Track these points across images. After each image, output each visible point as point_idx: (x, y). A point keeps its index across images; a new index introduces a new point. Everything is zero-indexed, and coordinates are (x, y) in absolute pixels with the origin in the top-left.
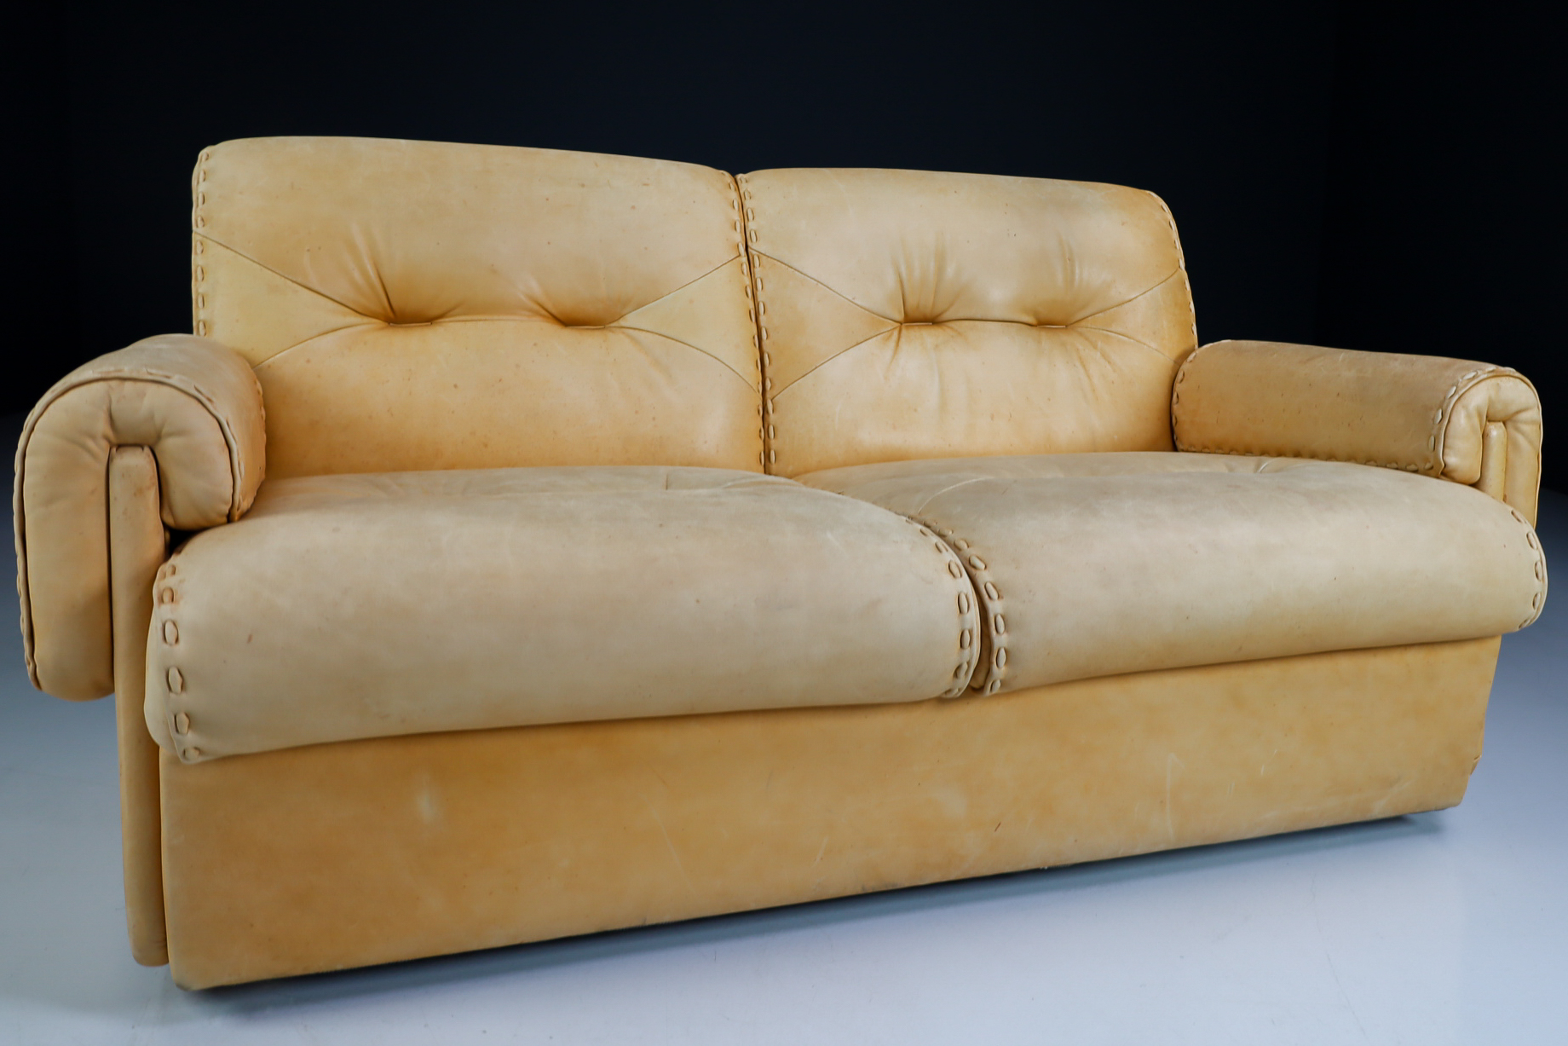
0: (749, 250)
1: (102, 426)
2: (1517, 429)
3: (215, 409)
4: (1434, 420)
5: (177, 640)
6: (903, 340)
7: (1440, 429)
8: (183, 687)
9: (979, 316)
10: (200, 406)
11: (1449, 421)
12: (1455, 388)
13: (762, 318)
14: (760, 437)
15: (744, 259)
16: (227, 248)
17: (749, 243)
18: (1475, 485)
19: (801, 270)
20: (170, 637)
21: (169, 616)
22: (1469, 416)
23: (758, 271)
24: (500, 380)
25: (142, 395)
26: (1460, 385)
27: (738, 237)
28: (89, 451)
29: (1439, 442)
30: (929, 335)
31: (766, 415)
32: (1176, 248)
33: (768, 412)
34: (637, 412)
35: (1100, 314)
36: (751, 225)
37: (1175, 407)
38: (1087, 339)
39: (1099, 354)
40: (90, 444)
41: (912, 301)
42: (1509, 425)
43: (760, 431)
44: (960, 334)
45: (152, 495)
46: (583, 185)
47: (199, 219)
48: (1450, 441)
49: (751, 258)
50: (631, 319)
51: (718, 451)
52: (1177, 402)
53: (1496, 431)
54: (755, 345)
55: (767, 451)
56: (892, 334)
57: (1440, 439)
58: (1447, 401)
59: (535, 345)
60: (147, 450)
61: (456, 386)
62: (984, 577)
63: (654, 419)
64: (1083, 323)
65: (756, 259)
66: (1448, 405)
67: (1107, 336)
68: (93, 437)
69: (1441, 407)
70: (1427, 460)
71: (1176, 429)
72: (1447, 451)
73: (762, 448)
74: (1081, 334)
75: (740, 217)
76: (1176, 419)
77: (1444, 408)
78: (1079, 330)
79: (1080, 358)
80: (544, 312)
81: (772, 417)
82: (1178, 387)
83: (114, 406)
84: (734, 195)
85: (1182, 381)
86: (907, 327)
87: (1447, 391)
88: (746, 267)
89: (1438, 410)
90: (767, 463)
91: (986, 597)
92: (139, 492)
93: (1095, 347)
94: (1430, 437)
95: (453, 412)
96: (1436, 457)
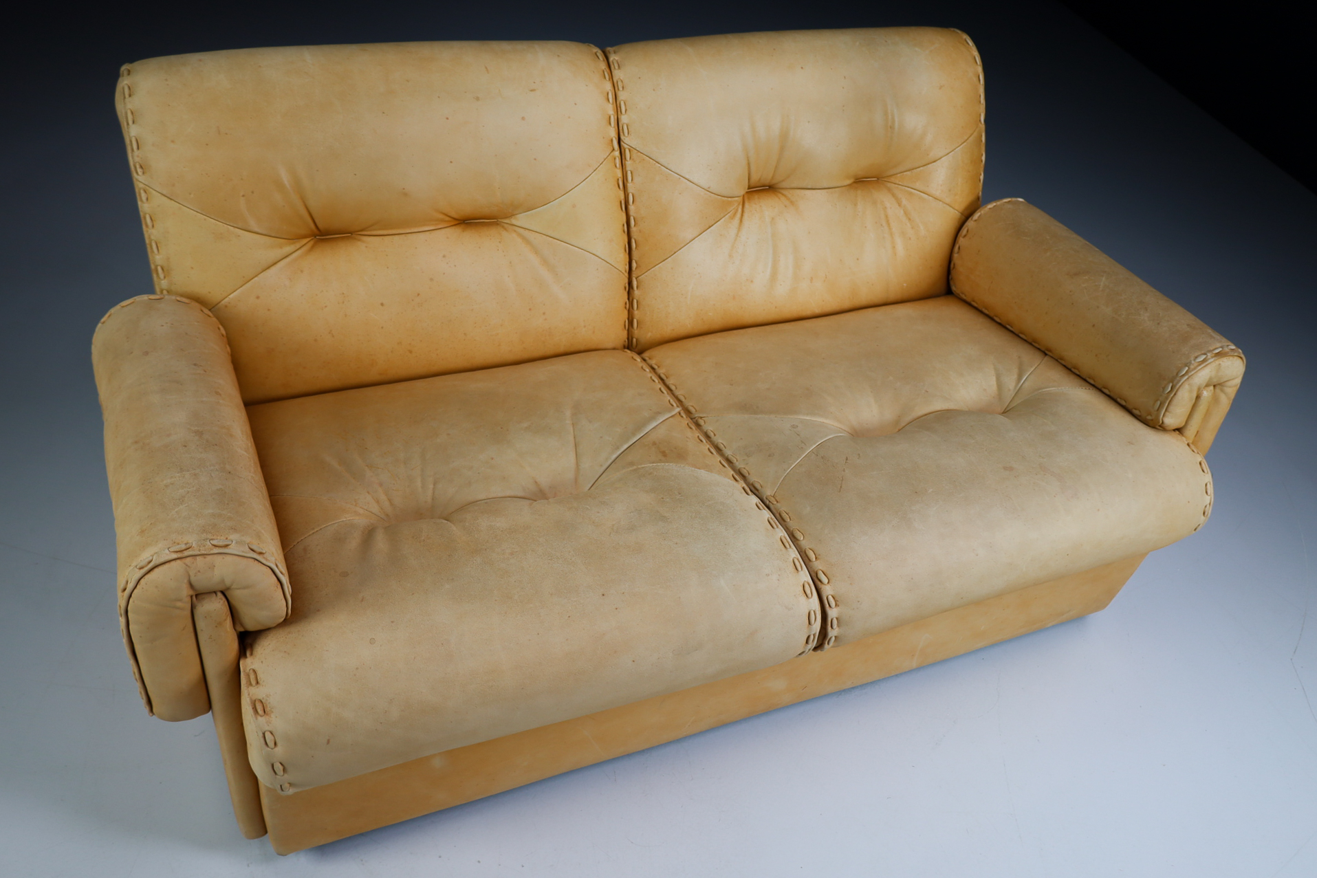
0: (622, 143)
1: (186, 592)
2: (1222, 391)
3: (267, 560)
4: (1164, 388)
5: (275, 744)
6: (746, 215)
7: (1167, 398)
8: (284, 770)
9: (809, 187)
10: (256, 562)
11: (1175, 394)
12: (1187, 368)
13: (632, 208)
14: (626, 308)
15: (617, 153)
16: (171, 199)
17: (622, 137)
18: (1179, 430)
19: (666, 165)
20: (271, 744)
21: (267, 728)
22: (1191, 391)
23: (628, 163)
24: (418, 295)
25: (212, 567)
26: (1192, 367)
27: (612, 133)
28: (178, 608)
29: (1163, 407)
30: (766, 208)
31: (631, 290)
32: (980, 102)
33: (632, 288)
34: (530, 309)
35: (908, 173)
36: (624, 119)
37: (955, 256)
38: (894, 195)
39: (902, 212)
40: (179, 604)
41: (755, 178)
42: (1217, 387)
43: (626, 304)
44: (792, 203)
45: (229, 622)
46: (478, 99)
47: (138, 166)
48: (1171, 408)
49: (623, 150)
50: (521, 220)
51: (594, 332)
52: (958, 253)
53: (1206, 394)
54: (624, 232)
55: (630, 318)
56: (737, 210)
57: (1164, 405)
58: (1178, 378)
59: (444, 256)
60: (219, 594)
61: (382, 304)
62: (827, 590)
63: (544, 314)
64: (892, 179)
65: (627, 151)
66: (1178, 383)
67: (911, 194)
68: (180, 600)
69: (1172, 382)
70: (1150, 414)
71: (953, 272)
72: (1167, 413)
73: (627, 317)
74: (889, 190)
75: (614, 110)
76: (954, 264)
77: (1175, 383)
78: (889, 185)
79: (886, 217)
80: (447, 219)
81: (636, 292)
82: (961, 241)
83: (193, 579)
84: (608, 86)
85: (965, 236)
86: (749, 199)
87: (1180, 370)
88: (618, 161)
89: (1169, 383)
90: (630, 328)
91: (827, 606)
92: (219, 624)
93: (900, 205)
94: (1157, 400)
95: (382, 328)
96: (1158, 416)
